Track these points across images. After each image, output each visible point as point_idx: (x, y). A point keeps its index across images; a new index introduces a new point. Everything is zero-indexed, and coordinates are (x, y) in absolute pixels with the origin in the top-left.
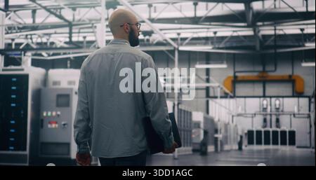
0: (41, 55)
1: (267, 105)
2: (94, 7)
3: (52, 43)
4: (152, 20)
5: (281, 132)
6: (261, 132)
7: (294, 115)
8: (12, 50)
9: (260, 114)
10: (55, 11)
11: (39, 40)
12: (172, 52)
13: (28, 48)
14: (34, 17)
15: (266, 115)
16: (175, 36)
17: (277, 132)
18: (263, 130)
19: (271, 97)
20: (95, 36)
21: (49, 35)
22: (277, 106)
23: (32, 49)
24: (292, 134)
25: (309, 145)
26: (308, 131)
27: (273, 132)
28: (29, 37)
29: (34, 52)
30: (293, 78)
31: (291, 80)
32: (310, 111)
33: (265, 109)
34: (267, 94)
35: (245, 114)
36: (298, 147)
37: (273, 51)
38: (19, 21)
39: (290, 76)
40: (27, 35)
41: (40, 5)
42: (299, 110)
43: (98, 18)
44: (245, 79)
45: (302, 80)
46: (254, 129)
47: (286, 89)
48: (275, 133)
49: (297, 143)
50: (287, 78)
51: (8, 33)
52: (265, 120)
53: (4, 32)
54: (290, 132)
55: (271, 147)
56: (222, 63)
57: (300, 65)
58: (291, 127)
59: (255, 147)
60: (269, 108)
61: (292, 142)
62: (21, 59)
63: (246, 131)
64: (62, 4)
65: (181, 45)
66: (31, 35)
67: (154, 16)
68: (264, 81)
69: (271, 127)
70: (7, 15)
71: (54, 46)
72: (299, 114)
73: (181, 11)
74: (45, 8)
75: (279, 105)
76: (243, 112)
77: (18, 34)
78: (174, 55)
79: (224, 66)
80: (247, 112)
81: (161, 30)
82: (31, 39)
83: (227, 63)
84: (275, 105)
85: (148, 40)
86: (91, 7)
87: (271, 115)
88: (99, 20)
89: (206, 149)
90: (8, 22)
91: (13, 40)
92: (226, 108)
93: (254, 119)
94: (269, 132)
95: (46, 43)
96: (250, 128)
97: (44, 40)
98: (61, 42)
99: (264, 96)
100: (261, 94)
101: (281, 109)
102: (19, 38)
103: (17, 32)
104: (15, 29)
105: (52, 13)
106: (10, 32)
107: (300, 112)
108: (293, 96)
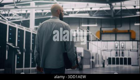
1: (118, 46)
5: (124, 58)
6: (115, 58)
7: (130, 50)
9: (114, 50)
15: (117, 50)
17: (122, 58)
18: (116, 57)
19: (119, 41)
22: (123, 46)
24: (130, 59)
25: (137, 65)
26: (137, 58)
27: (120, 58)
30: (130, 31)
31: (129, 33)
32: (138, 48)
33: (117, 48)
34: (117, 40)
35: (107, 50)
36: (132, 66)
37: (120, 17)
39: (129, 31)
42: (133, 48)
44: (107, 32)
45: (135, 33)
46: (112, 57)
47: (127, 37)
48: (121, 59)
49: (132, 64)
50: (127, 32)
52: (117, 53)
54: (128, 58)
55: (119, 65)
56: (95, 24)
57: (134, 24)
58: (129, 56)
59: (112, 66)
60: (119, 46)
61: (130, 63)
63: (108, 58)
68: (116, 33)
69: (119, 56)
72: (133, 50)
75: (124, 46)
76: (106, 49)
79: (96, 25)
80: (108, 49)
83: (97, 24)
84: (122, 45)
87: (119, 50)
89: (82, 67)
92: (95, 45)
93: (112, 52)
94: (118, 58)
96: (110, 57)
98: (15, 13)
99: (116, 41)
100: (115, 40)
101: (124, 47)
107: (133, 49)
108: (130, 41)
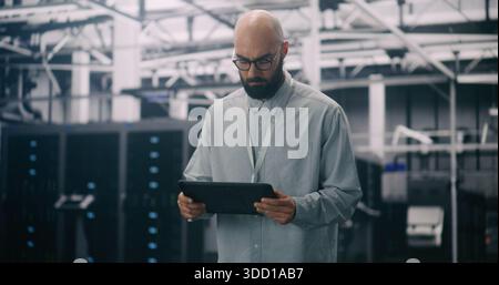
0: (203, 97)
2: (297, 8)
3: (223, 76)
4: (406, 29)
8: (153, 89)
10: (226, 18)
11: (200, 71)
12: (445, 86)
13: (181, 84)
14: (190, 29)
16: (449, 56)
20: (300, 60)
21: (217, 60)
23: (188, 87)
28: (182, 65)
29: (191, 92)
38: (165, 37)
40: (178, 63)
41: (200, 8)
43: (305, 28)
51: (144, 59)
53: (139, 57)
62: (168, 105)
64: (239, 6)
65: (462, 72)
66: (186, 61)
67: (409, 20)
70: (143, 27)
71: (226, 80)
73: (459, 10)
74: (209, 13)
77: (164, 61)
78: (448, 92)
81: (422, 46)
82: (186, 68)
85: (398, 66)
86: (291, 9)
88: (306, 32)
90: (145, 40)
91: (154, 71)
95: (212, 77)
97: (209, 70)
102: (164, 67)
103: (161, 57)
104: (156, 51)
105: (222, 21)
106: (148, 56)
